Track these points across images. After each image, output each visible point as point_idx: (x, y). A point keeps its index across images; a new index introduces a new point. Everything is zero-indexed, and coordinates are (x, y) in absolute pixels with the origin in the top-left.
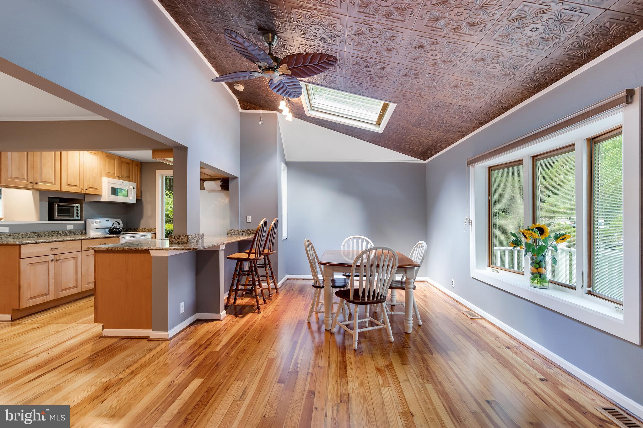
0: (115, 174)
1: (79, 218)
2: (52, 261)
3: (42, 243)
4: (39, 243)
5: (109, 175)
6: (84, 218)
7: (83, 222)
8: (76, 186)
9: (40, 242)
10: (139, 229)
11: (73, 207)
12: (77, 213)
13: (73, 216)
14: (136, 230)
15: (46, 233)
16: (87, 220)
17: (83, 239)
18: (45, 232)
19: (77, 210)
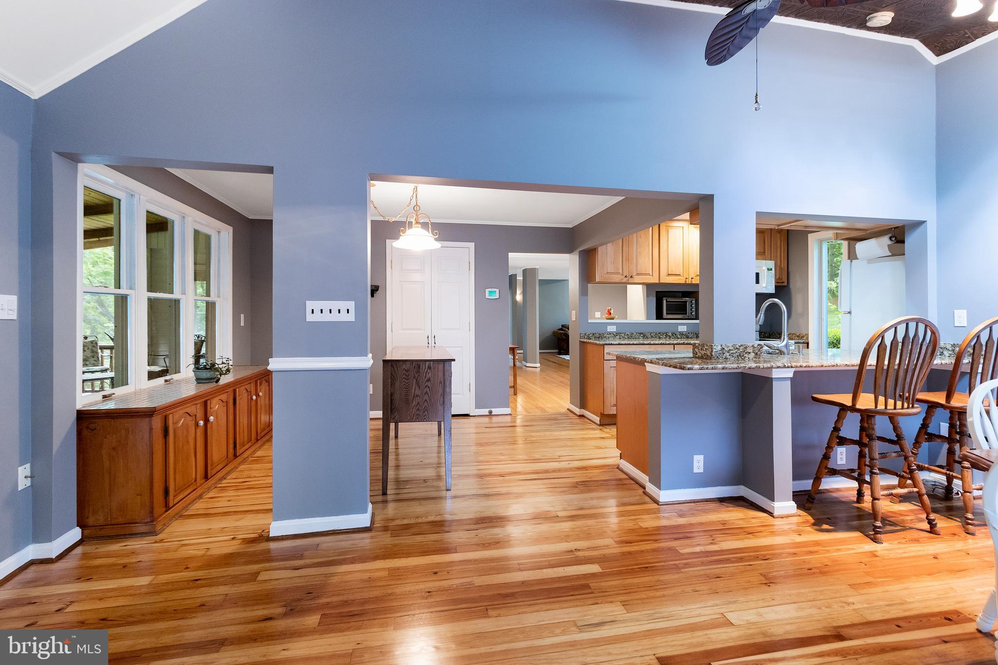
1: (694, 317)
3: (626, 344)
4: (622, 345)
8: (679, 275)
11: (686, 302)
13: (686, 314)
19: (691, 306)
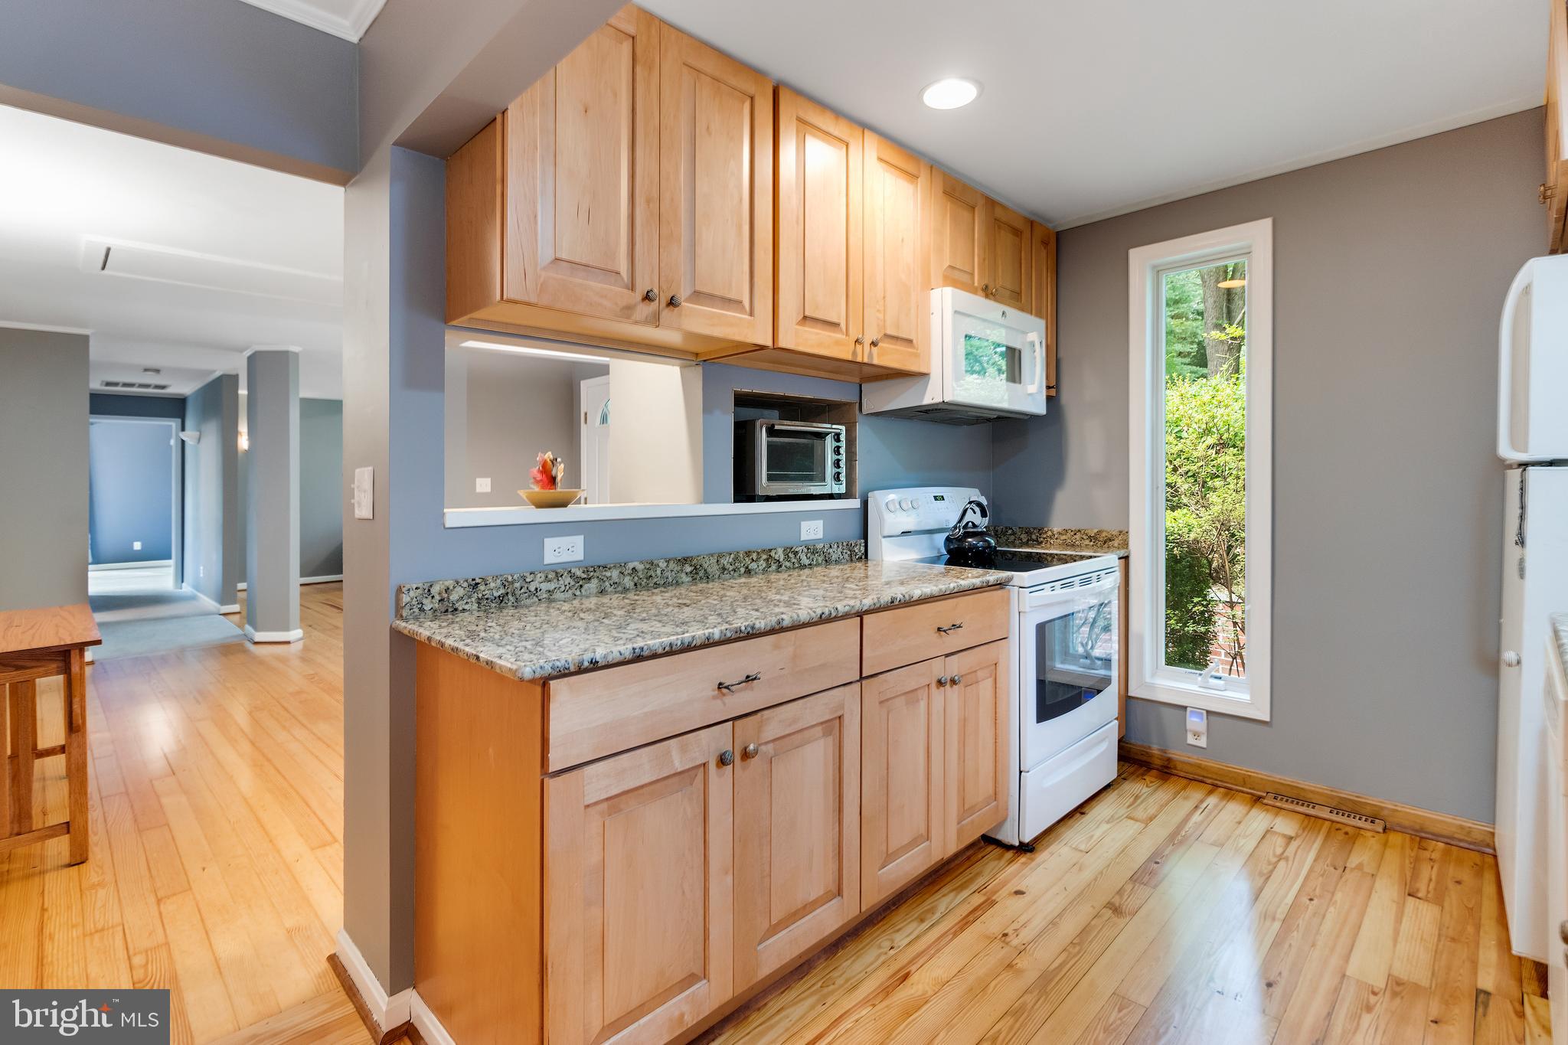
0: (972, 274)
1: (842, 489)
2: (722, 761)
3: (670, 653)
4: (653, 656)
5: (951, 279)
6: (858, 488)
7: (855, 503)
8: (834, 325)
9: (660, 651)
10: (1050, 533)
11: (821, 436)
12: (837, 463)
13: (824, 480)
14: (1034, 537)
15: (725, 561)
16: (870, 494)
17: (869, 612)
18: (721, 556)
19: (837, 451)
